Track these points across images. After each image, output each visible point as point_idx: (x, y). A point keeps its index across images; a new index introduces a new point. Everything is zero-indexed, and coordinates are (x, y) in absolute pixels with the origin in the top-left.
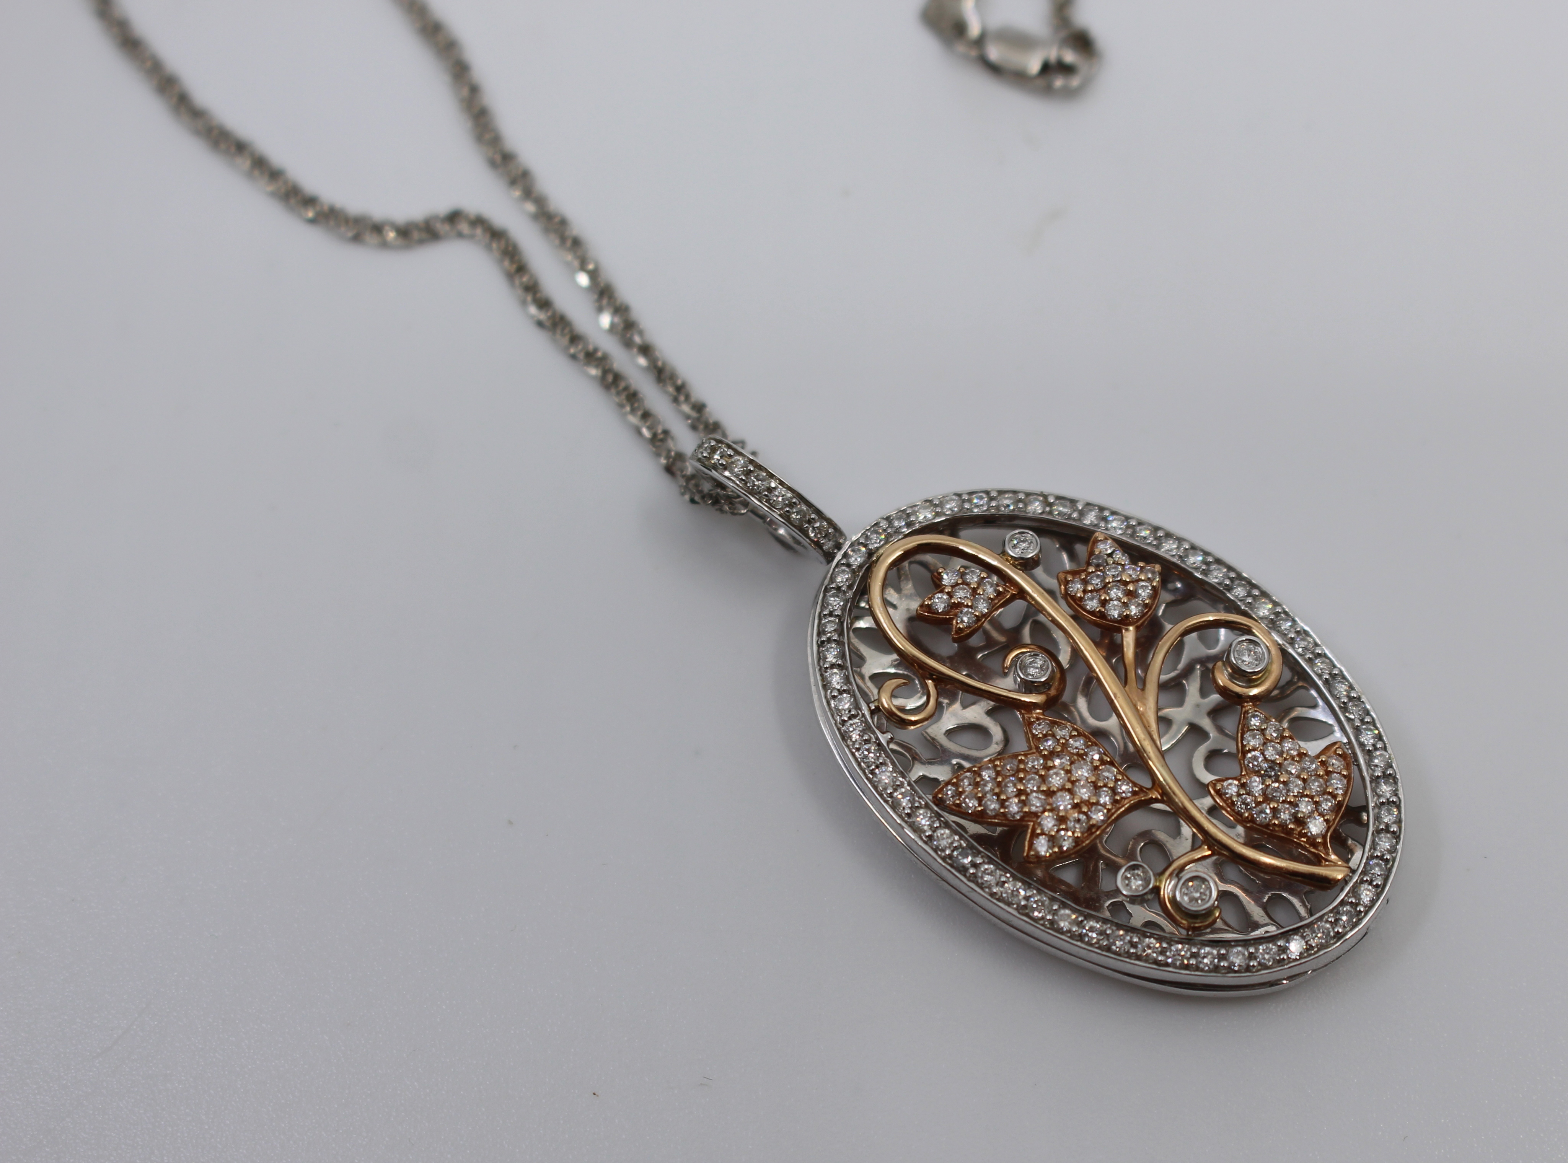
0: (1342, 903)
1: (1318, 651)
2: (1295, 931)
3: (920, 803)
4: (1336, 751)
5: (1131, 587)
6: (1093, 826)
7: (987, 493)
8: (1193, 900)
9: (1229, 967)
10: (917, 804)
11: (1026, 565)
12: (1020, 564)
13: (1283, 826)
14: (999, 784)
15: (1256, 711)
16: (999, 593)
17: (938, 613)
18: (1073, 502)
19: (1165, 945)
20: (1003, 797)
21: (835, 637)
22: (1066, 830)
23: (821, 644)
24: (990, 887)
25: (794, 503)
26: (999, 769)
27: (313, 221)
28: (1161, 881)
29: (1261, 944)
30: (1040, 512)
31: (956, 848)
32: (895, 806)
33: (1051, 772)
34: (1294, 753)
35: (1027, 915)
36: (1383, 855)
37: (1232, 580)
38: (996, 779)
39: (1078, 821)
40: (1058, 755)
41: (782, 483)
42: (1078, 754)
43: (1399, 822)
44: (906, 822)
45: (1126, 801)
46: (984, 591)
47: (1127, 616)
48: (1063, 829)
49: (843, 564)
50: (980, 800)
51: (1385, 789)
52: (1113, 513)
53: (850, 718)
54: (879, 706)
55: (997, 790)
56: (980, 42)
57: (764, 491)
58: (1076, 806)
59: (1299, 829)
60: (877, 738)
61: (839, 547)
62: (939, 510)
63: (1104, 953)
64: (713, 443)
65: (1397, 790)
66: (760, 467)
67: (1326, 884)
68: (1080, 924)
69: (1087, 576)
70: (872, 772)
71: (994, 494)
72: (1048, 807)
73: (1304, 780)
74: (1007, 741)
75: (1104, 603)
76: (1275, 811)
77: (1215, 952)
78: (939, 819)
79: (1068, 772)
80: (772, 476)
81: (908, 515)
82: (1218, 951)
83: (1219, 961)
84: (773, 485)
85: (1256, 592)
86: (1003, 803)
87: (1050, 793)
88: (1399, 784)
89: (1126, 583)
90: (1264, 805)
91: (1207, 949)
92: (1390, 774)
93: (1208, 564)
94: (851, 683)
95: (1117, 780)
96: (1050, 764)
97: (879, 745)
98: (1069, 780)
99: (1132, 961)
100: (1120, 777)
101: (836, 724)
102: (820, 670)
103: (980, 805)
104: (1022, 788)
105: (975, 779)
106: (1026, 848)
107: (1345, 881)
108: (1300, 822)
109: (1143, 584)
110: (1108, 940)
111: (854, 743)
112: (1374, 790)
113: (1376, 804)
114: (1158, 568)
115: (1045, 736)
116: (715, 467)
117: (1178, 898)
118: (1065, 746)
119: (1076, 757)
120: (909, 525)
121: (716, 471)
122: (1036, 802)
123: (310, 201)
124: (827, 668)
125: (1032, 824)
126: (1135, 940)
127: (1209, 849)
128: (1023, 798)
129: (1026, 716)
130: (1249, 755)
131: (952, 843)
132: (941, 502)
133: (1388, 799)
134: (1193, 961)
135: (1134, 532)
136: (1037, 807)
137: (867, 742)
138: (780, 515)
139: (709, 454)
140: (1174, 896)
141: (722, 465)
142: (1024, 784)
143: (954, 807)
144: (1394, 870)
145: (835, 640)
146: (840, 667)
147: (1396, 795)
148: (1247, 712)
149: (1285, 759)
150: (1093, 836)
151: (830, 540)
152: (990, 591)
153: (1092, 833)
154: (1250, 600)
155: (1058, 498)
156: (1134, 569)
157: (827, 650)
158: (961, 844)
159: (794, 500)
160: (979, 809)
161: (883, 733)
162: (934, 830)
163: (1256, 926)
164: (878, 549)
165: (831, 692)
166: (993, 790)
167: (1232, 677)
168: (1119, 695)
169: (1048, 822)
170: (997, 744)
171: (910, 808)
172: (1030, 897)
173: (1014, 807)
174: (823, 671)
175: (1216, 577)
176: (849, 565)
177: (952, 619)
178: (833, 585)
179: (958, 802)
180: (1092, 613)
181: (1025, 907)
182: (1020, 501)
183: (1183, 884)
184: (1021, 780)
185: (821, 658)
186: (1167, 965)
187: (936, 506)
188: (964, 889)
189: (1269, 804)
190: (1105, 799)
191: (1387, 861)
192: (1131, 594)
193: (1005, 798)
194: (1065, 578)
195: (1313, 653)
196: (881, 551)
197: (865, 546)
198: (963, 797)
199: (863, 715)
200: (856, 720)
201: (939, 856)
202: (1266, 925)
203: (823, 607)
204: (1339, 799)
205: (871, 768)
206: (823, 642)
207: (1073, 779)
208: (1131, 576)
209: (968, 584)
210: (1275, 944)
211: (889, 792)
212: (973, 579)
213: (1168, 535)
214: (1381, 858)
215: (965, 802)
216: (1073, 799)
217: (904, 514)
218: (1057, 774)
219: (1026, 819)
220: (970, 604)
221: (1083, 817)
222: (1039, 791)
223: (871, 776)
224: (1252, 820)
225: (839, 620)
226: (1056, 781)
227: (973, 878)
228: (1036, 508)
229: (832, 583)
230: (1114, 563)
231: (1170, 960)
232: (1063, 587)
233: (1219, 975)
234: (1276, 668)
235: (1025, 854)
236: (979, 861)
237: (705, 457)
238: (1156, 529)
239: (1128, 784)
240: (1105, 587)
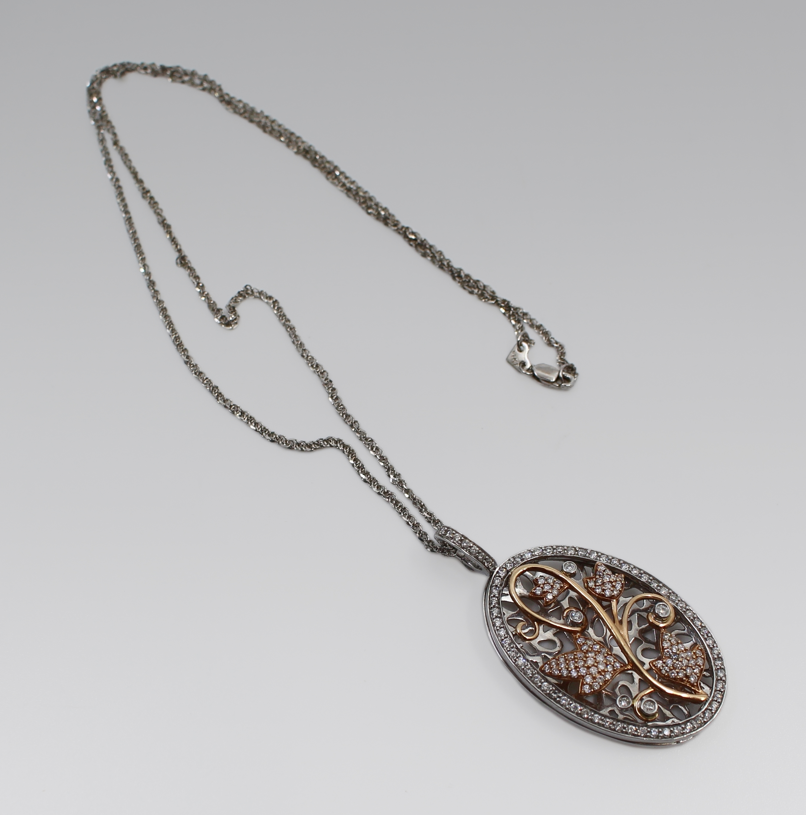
0: (706, 709)
1: (687, 608)
2: (688, 721)
3: (535, 672)
4: (698, 648)
5: (614, 584)
6: (606, 680)
7: (552, 547)
8: (647, 709)
9: (663, 736)
10: (534, 673)
11: (572, 575)
12: (569, 575)
13: (681, 679)
14: (567, 664)
15: (666, 633)
16: (561, 587)
17: (538, 595)
18: (586, 550)
19: (637, 728)
20: (570, 669)
21: (497, 606)
22: (596, 682)
23: (491, 608)
24: (565, 706)
25: (480, 552)
26: (567, 658)
27: (272, 441)
28: (634, 702)
29: (675, 727)
30: (573, 554)
31: (551, 690)
32: (525, 673)
33: (588, 659)
34: (683, 649)
35: (581, 717)
36: (720, 690)
37: (651, 580)
38: (566, 662)
39: (601, 678)
40: (590, 652)
41: (474, 544)
42: (597, 651)
43: (725, 676)
44: (530, 680)
45: (618, 670)
46: (556, 586)
47: (613, 595)
48: (595, 682)
49: (497, 576)
50: (560, 671)
51: (719, 663)
52: (602, 554)
53: (505, 638)
54: (516, 633)
55: (567, 667)
56: (531, 370)
57: (468, 547)
58: (599, 672)
59: (687, 680)
60: (516, 646)
61: (495, 569)
62: (533, 554)
63: (612, 731)
64: (446, 529)
65: (723, 663)
66: (466, 538)
67: (698, 702)
68: (602, 720)
69: (596, 580)
70: (515, 660)
71: (555, 547)
72: (588, 673)
73: (688, 660)
74: (562, 645)
75: (604, 590)
76: (678, 673)
77: (657, 730)
78: (543, 679)
79: (595, 659)
80: (471, 541)
81: (522, 556)
82: (658, 730)
83: (659, 734)
84: (471, 545)
85: (661, 585)
86: (570, 672)
87: (588, 668)
88: (724, 660)
89: (611, 582)
90: (673, 671)
91: (654, 729)
92: (720, 657)
93: (641, 574)
94: (504, 624)
95: (614, 662)
96: (587, 656)
97: (517, 648)
98: (596, 662)
99: (623, 735)
100: (615, 660)
101: (499, 640)
102: (491, 619)
103: (560, 673)
104: (577, 665)
105: (557, 662)
106: (580, 690)
107: (706, 701)
108: (687, 677)
109: (618, 582)
110: (614, 726)
111: (507, 648)
112: (714, 663)
113: (715, 669)
114: (623, 576)
115: (584, 644)
116: (448, 538)
117: (642, 708)
118: (592, 648)
119: (597, 653)
120: (522, 560)
121: (448, 539)
122: (583, 671)
123: (271, 434)
124: (494, 618)
125: (581, 680)
126: (625, 726)
127: (652, 688)
128: (578, 669)
129: (574, 636)
130: (666, 651)
131: (549, 688)
132: (534, 551)
133: (720, 667)
134: (648, 734)
135: (611, 561)
136: (583, 673)
137: (512, 648)
138: (474, 557)
139: (445, 533)
140: (640, 708)
141: (451, 537)
142: (577, 664)
143: (549, 674)
144: (725, 695)
145: (497, 607)
146: (499, 617)
147: (723, 665)
148: (663, 633)
149: (680, 652)
150: (607, 685)
151: (492, 567)
152: (558, 586)
153: (606, 684)
154: (659, 588)
155: (580, 548)
156: (614, 577)
157: (493, 611)
158: (553, 689)
159: (480, 551)
160: (560, 674)
161: (519, 644)
162: (542, 683)
163: (668, 718)
164: (511, 570)
165: (496, 628)
166: (565, 667)
167: (655, 619)
168: (613, 627)
169: (588, 680)
170: (559, 647)
171: (532, 674)
172: (582, 709)
173: (574, 674)
174: (492, 619)
175: (644, 579)
176: (500, 576)
177: (544, 598)
178: (494, 585)
179: (551, 671)
180: (599, 594)
181: (580, 713)
182: (565, 550)
183: (644, 703)
184: (576, 662)
185: (491, 613)
186: (638, 736)
187: (532, 552)
188: (554, 706)
189: (675, 670)
190: (610, 669)
191: (722, 692)
192: (613, 586)
193: (570, 670)
194: (587, 580)
195: (685, 608)
196: (512, 571)
197: (506, 568)
198: (553, 669)
199: (510, 637)
200: (507, 639)
201: (544, 693)
202: (672, 718)
203: (491, 593)
204: (702, 667)
205: (515, 658)
206: (492, 607)
207: (597, 661)
208: (613, 579)
209: (550, 584)
210: (681, 727)
211: (522, 668)
212: (550, 581)
213: (625, 563)
214: (720, 691)
215: (553, 672)
216: (598, 669)
217: (521, 556)
218: (591, 659)
219: (579, 678)
220: (551, 592)
221: (602, 677)
222: (583, 666)
223: (514, 661)
224: (668, 676)
225: (498, 598)
226: (590, 662)
227: (559, 702)
228: (571, 553)
229: (494, 584)
230: (606, 574)
231: (639, 734)
232: (586, 584)
233: (659, 740)
234: (672, 616)
235: (579, 692)
236: (561, 695)
237: (443, 534)
238: (619, 560)
239: (618, 663)
240: (603, 583)
